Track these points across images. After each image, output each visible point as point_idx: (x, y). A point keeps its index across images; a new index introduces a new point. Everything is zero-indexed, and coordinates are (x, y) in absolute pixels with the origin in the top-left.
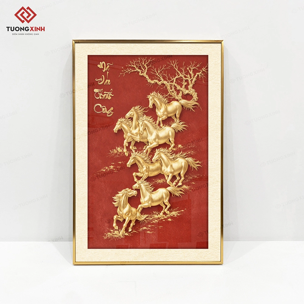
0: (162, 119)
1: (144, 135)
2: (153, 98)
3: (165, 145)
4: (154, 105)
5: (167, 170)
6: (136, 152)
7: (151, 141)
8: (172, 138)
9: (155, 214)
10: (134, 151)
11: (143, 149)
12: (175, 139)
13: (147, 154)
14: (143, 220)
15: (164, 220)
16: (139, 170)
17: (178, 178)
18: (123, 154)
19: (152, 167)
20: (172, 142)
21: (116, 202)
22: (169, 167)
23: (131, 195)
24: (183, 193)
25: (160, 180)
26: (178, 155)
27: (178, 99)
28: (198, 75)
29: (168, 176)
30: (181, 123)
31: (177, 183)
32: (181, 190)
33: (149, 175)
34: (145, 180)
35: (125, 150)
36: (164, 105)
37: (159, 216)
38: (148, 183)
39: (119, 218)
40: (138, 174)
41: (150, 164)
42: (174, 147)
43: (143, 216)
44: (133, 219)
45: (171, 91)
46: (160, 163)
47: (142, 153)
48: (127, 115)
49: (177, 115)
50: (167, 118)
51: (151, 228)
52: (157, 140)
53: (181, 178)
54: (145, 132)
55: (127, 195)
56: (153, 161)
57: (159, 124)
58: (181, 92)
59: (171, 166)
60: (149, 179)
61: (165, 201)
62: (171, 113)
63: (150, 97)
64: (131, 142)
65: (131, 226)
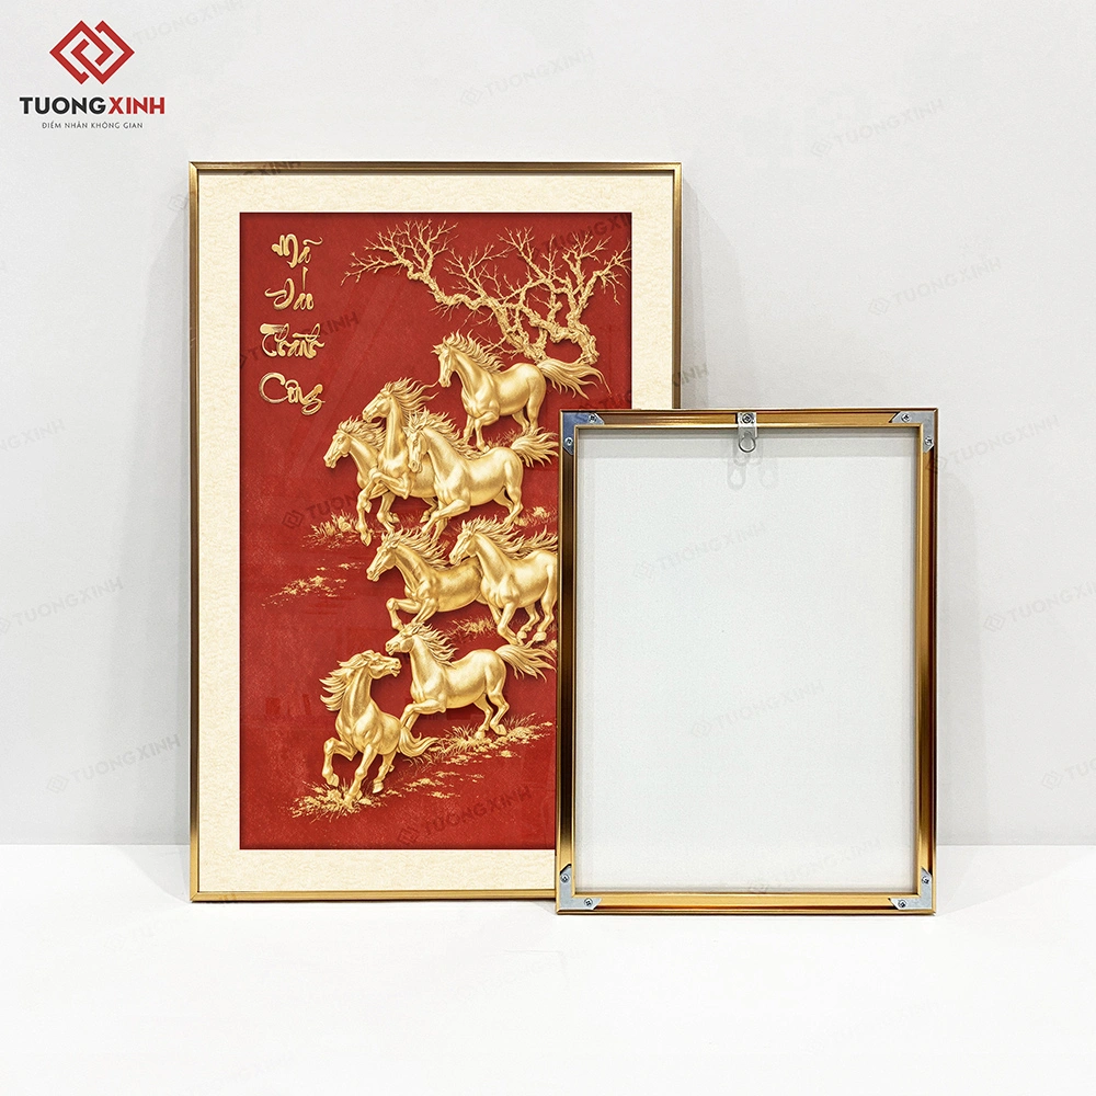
0: (481, 421)
1: (421, 476)
2: (453, 354)
3: (491, 510)
4: (455, 377)
5: (496, 591)
6: (396, 531)
7: (446, 495)
8: (514, 487)
9: (460, 735)
10: (389, 528)
11: (422, 521)
12: (522, 487)
13: (431, 536)
14: (420, 756)
15: (487, 756)
16: (407, 590)
17: (534, 617)
18: (353, 539)
19: (448, 581)
20: (514, 498)
21: (330, 695)
22: (505, 579)
23: (380, 672)
24: (549, 666)
25: (474, 625)
26: (533, 542)
27: (534, 357)
28: (599, 277)
29: (502, 610)
30: (545, 436)
31: (530, 634)
32: (542, 658)
33: (438, 607)
34: (425, 625)
35: (361, 526)
36: (489, 376)
37: (471, 741)
38: (434, 635)
39: (341, 747)
40: (405, 604)
41: (441, 572)
42: (519, 516)
43: (418, 741)
44: (388, 751)
45: (509, 330)
46: (474, 567)
47: (416, 536)
48: (367, 409)
49: (530, 411)
50: (497, 418)
51: (445, 780)
52: (465, 492)
53: (542, 618)
54: (426, 467)
55: (368, 675)
56: (452, 561)
57: (472, 441)
58: (543, 336)
59: (512, 577)
60: (438, 621)
61: (490, 694)
62: (511, 403)
63: (442, 352)
64: (381, 497)
65: (380, 774)
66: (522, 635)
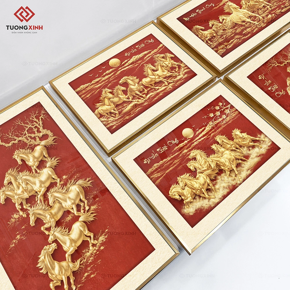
0: (35, 166)
3: (52, 185)
5: (68, 204)
6: (31, 208)
7: (38, 189)
8: (54, 175)
9: (86, 252)
10: (29, 208)
11: (36, 201)
12: (56, 174)
13: (42, 203)
14: (79, 268)
15: (98, 253)
16: (44, 222)
17: (82, 204)
18: (21, 218)
19: (53, 211)
20: (56, 178)
21: (42, 269)
22: (68, 200)
23: (52, 250)
24: (95, 214)
25: (68, 218)
26: (68, 185)
27: (38, 143)
28: (41, 118)
29: (73, 208)
30: (53, 159)
31: (84, 209)
32: (92, 213)
33: (56, 220)
34: (55, 227)
35: (21, 213)
36: (30, 154)
37: (90, 252)
38: (59, 228)
39: (55, 283)
40: (46, 226)
41: (50, 210)
43: (76, 263)
44: (69, 273)
45: (28, 142)
46: (58, 203)
47: (37, 205)
49: (46, 156)
50: (39, 163)
51: (91, 270)
52: (43, 185)
53: (84, 203)
54: (29, 186)
55: (49, 254)
56: (51, 205)
57: (36, 172)
58: (37, 138)
59: (69, 198)
60: (58, 223)
61: (86, 234)
62: (39, 157)
63: (15, 157)
64: (22, 202)
65: (72, 283)
66: (82, 211)
